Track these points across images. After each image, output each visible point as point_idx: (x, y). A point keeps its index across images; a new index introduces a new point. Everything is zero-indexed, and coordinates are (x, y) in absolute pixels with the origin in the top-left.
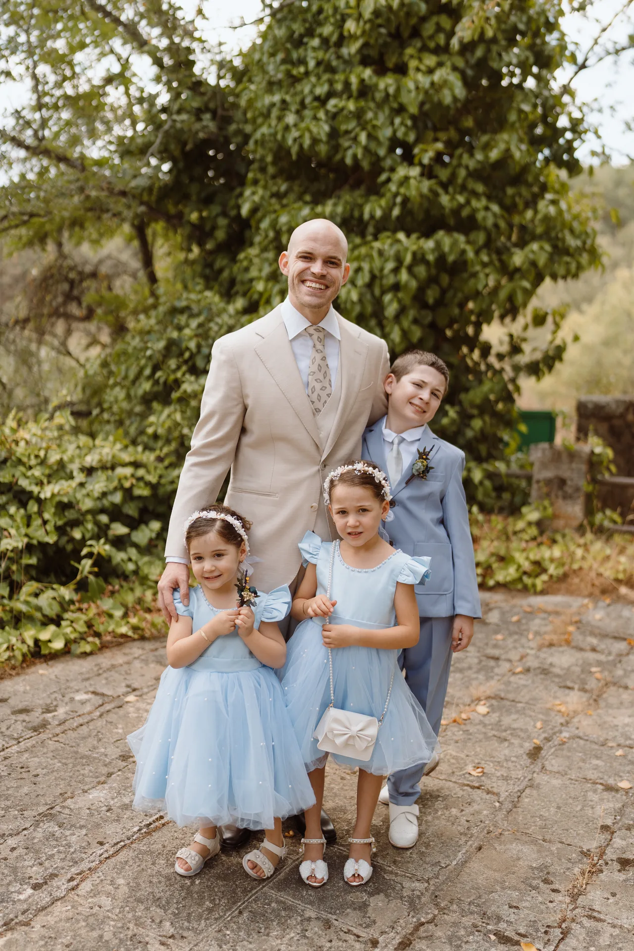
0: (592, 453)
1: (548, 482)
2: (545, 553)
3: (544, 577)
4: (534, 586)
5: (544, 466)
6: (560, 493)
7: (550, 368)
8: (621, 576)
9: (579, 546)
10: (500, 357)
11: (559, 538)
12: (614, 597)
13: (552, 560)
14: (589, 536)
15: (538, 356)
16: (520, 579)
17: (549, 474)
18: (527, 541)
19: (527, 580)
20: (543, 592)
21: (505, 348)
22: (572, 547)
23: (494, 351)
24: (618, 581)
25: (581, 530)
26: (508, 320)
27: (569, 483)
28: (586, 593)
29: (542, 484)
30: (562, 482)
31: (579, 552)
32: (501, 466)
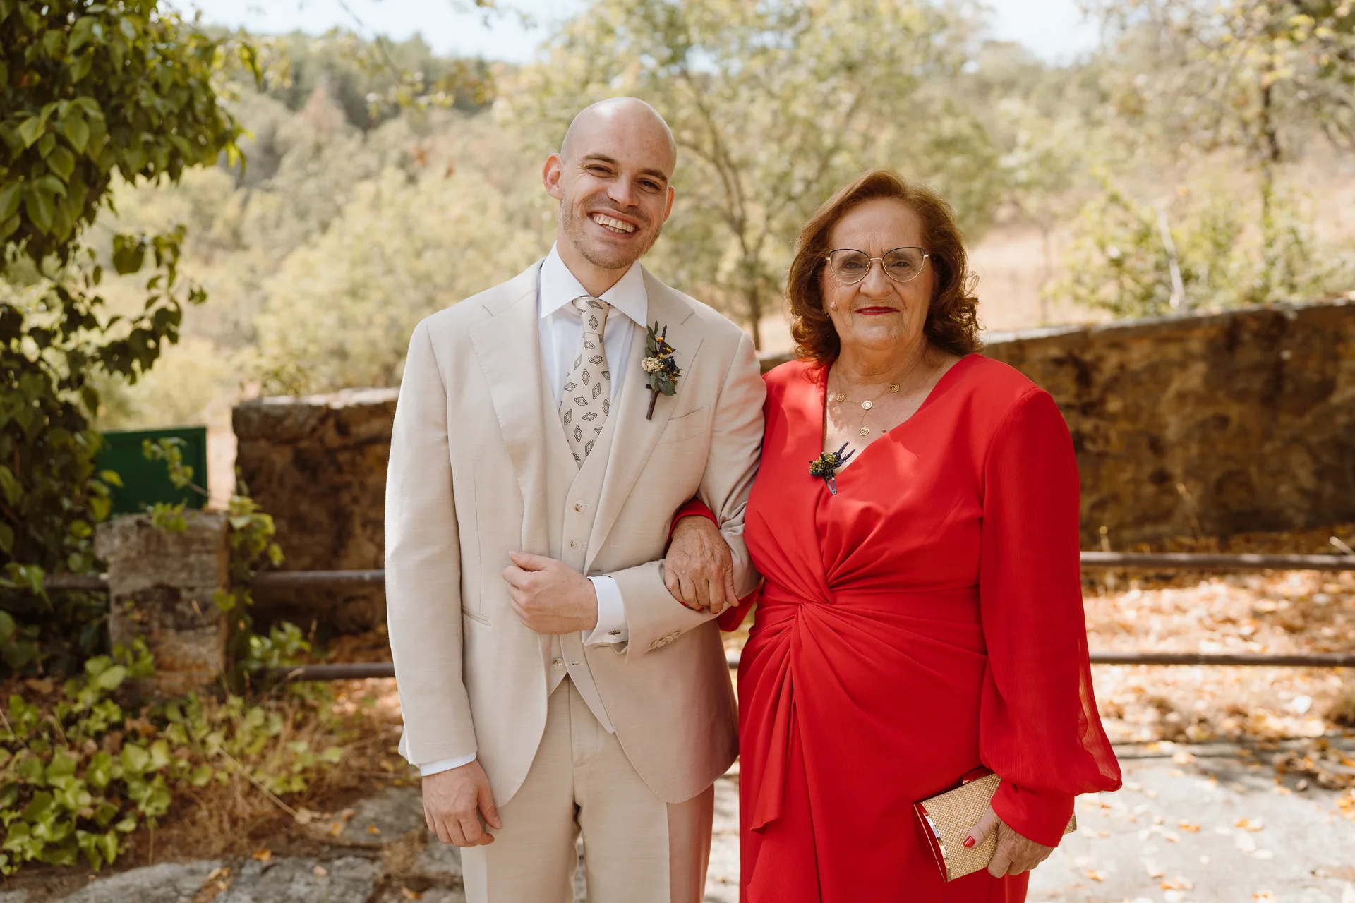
0: (230, 529)
1: (141, 599)
2: (137, 758)
3: (128, 825)
4: (101, 850)
5: (130, 566)
6: (169, 620)
7: (149, 358)
8: (297, 786)
9: (213, 726)
10: (43, 337)
11: (173, 714)
12: (281, 839)
13: (148, 777)
14: (235, 701)
15: (122, 331)
16: (71, 840)
17: (141, 582)
18: (98, 736)
19: (85, 840)
20: (122, 864)
21: (51, 319)
22: (200, 733)
23: (25, 328)
24: (291, 799)
25: (217, 692)
26: (51, 262)
27: (185, 594)
28: (218, 845)
29: (128, 605)
30: (171, 595)
31: (215, 741)
32: (33, 576)
